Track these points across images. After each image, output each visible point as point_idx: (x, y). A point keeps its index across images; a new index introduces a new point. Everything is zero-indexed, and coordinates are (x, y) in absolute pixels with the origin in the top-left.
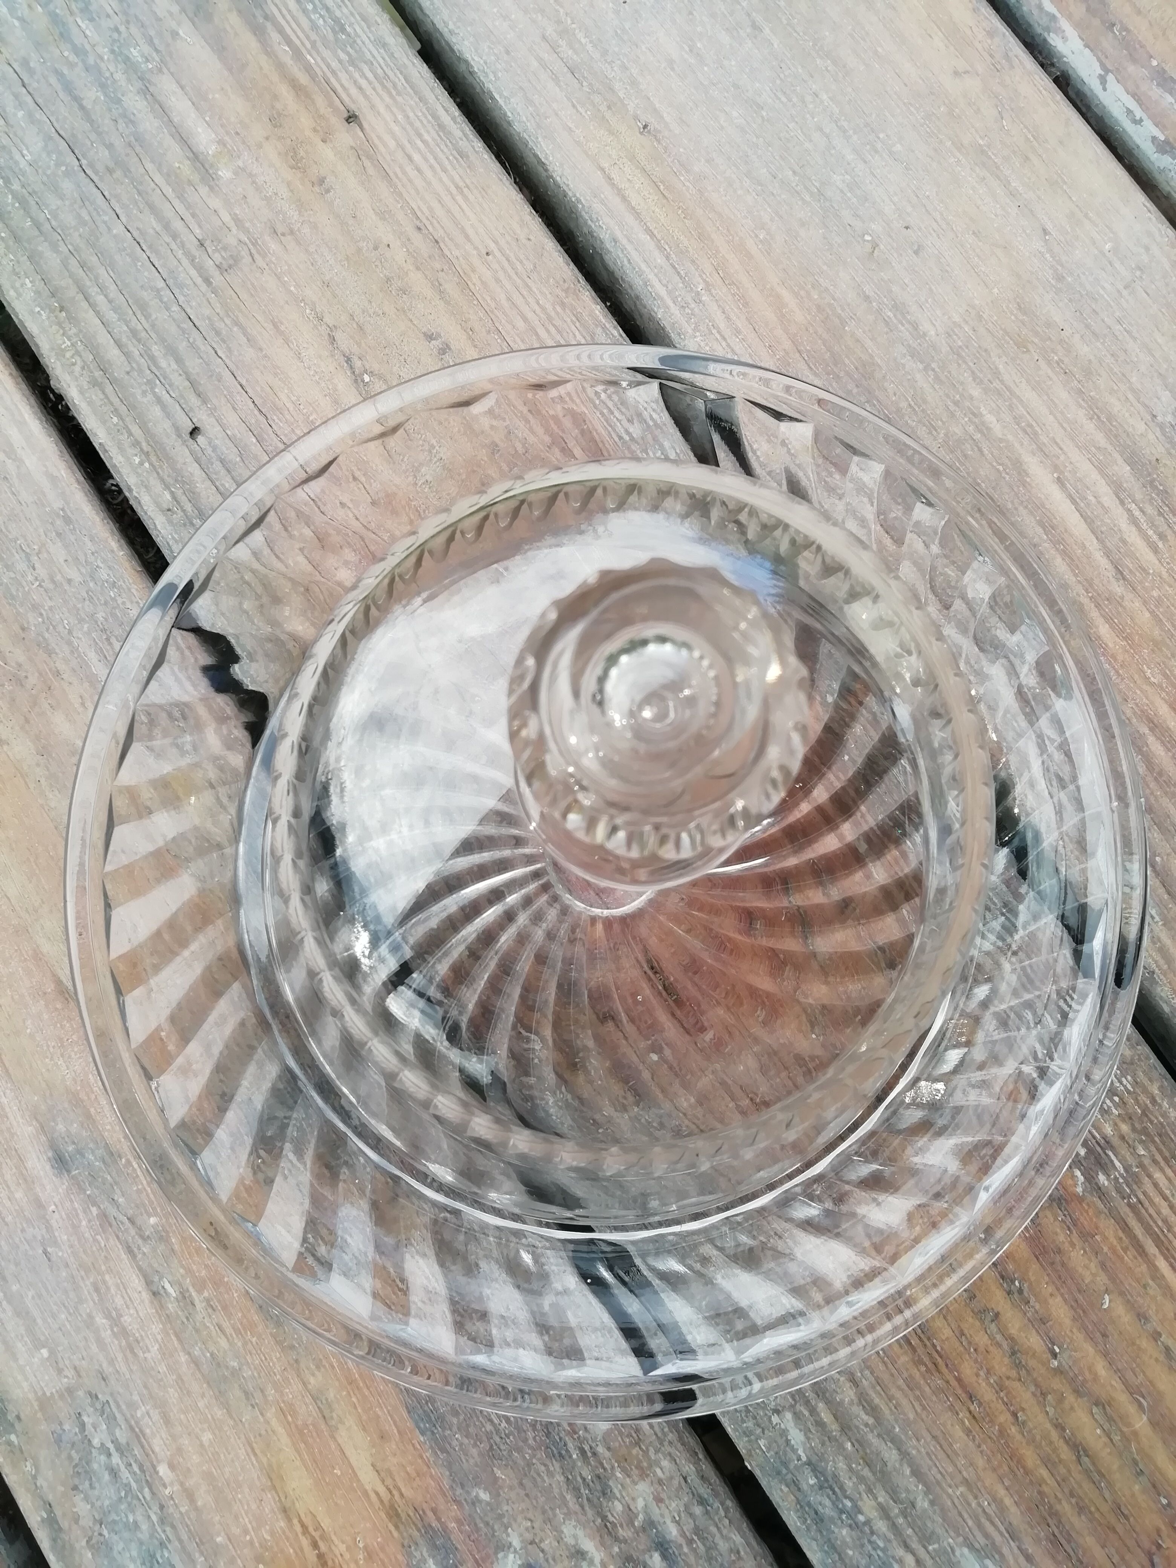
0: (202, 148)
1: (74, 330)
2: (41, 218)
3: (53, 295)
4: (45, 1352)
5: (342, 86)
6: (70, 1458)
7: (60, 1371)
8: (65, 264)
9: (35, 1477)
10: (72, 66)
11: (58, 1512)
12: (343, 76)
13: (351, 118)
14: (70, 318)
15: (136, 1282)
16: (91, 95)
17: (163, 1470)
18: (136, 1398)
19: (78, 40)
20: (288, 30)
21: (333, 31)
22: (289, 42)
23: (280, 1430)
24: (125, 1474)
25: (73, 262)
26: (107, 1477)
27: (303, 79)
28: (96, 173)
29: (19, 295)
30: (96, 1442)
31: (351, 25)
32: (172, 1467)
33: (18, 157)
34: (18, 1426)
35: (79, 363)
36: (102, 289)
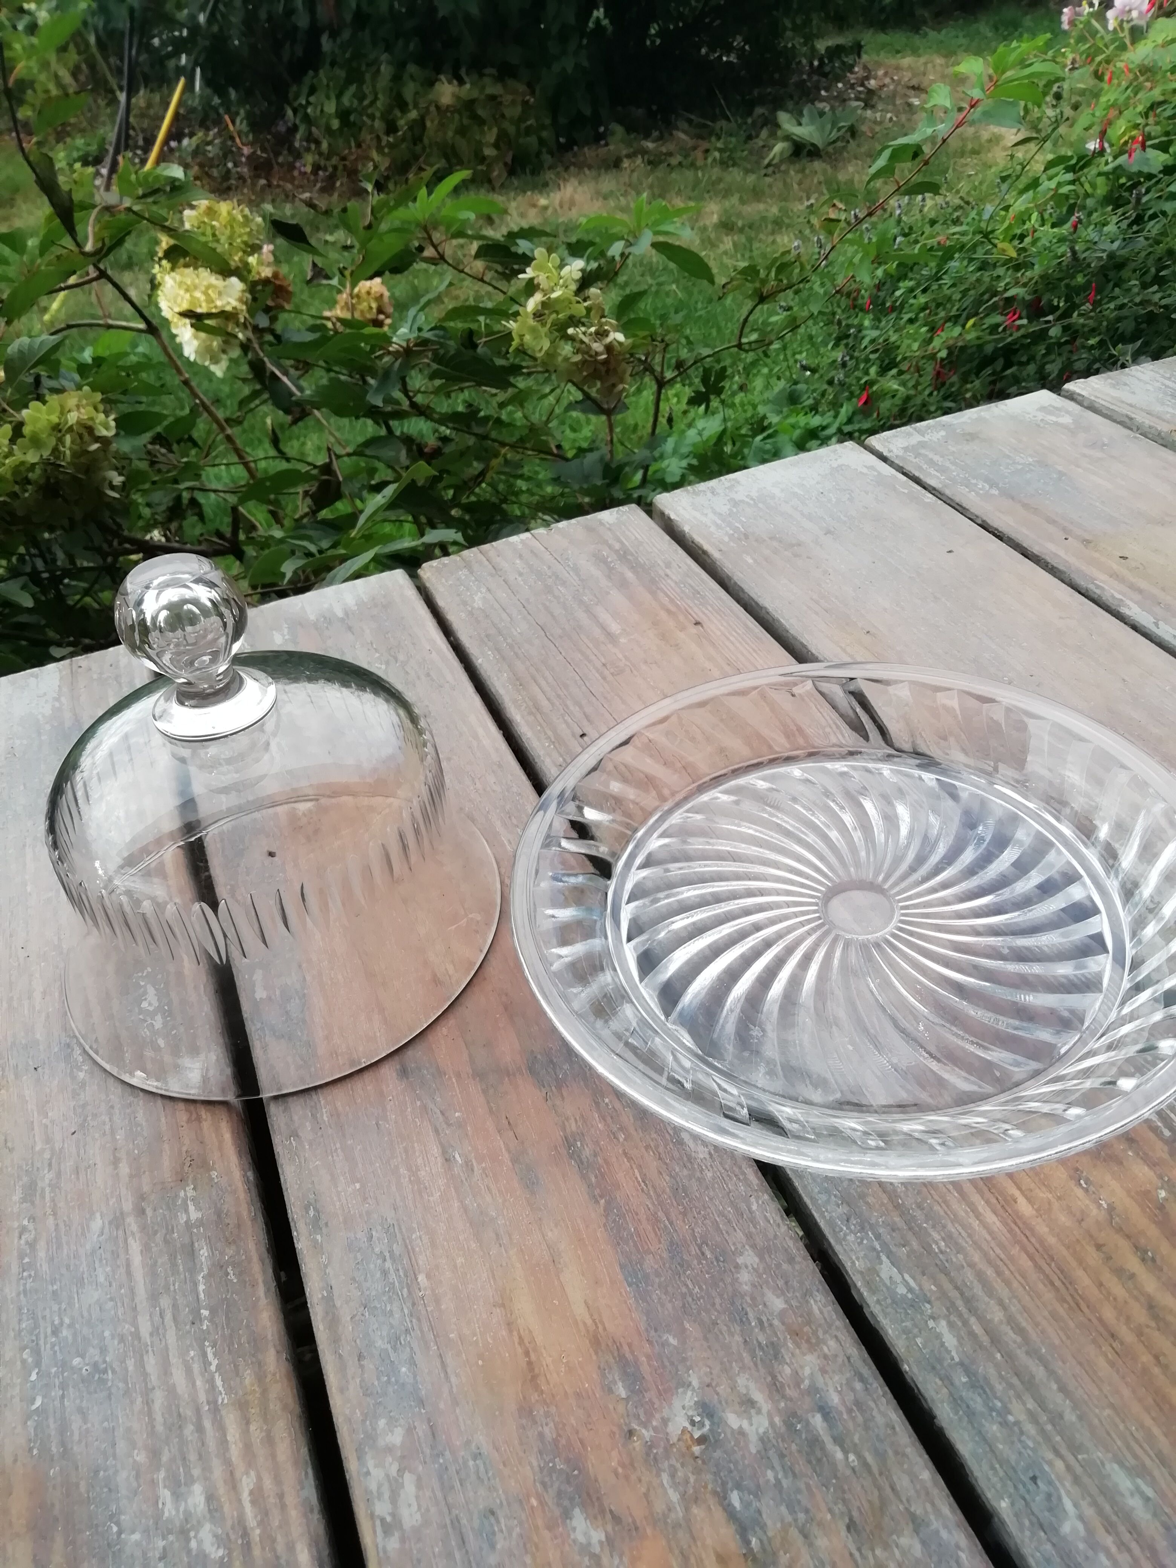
0: (612, 631)
1: (524, 694)
2: (520, 652)
3: (517, 681)
4: (358, 1186)
5: (695, 612)
6: (356, 1258)
7: (365, 1199)
8: (527, 669)
9: (326, 1266)
10: (550, 601)
11: (336, 1292)
12: (696, 609)
13: (697, 623)
14: (523, 689)
15: (435, 1150)
16: (558, 611)
17: (421, 1278)
18: (415, 1225)
19: (557, 593)
20: (669, 593)
21: (693, 593)
23: (518, 1265)
24: (393, 1276)
25: (532, 669)
26: (378, 1275)
28: (553, 637)
30: (377, 1250)
32: (428, 1277)
33: (513, 631)
34: (324, 1230)
36: (545, 679)
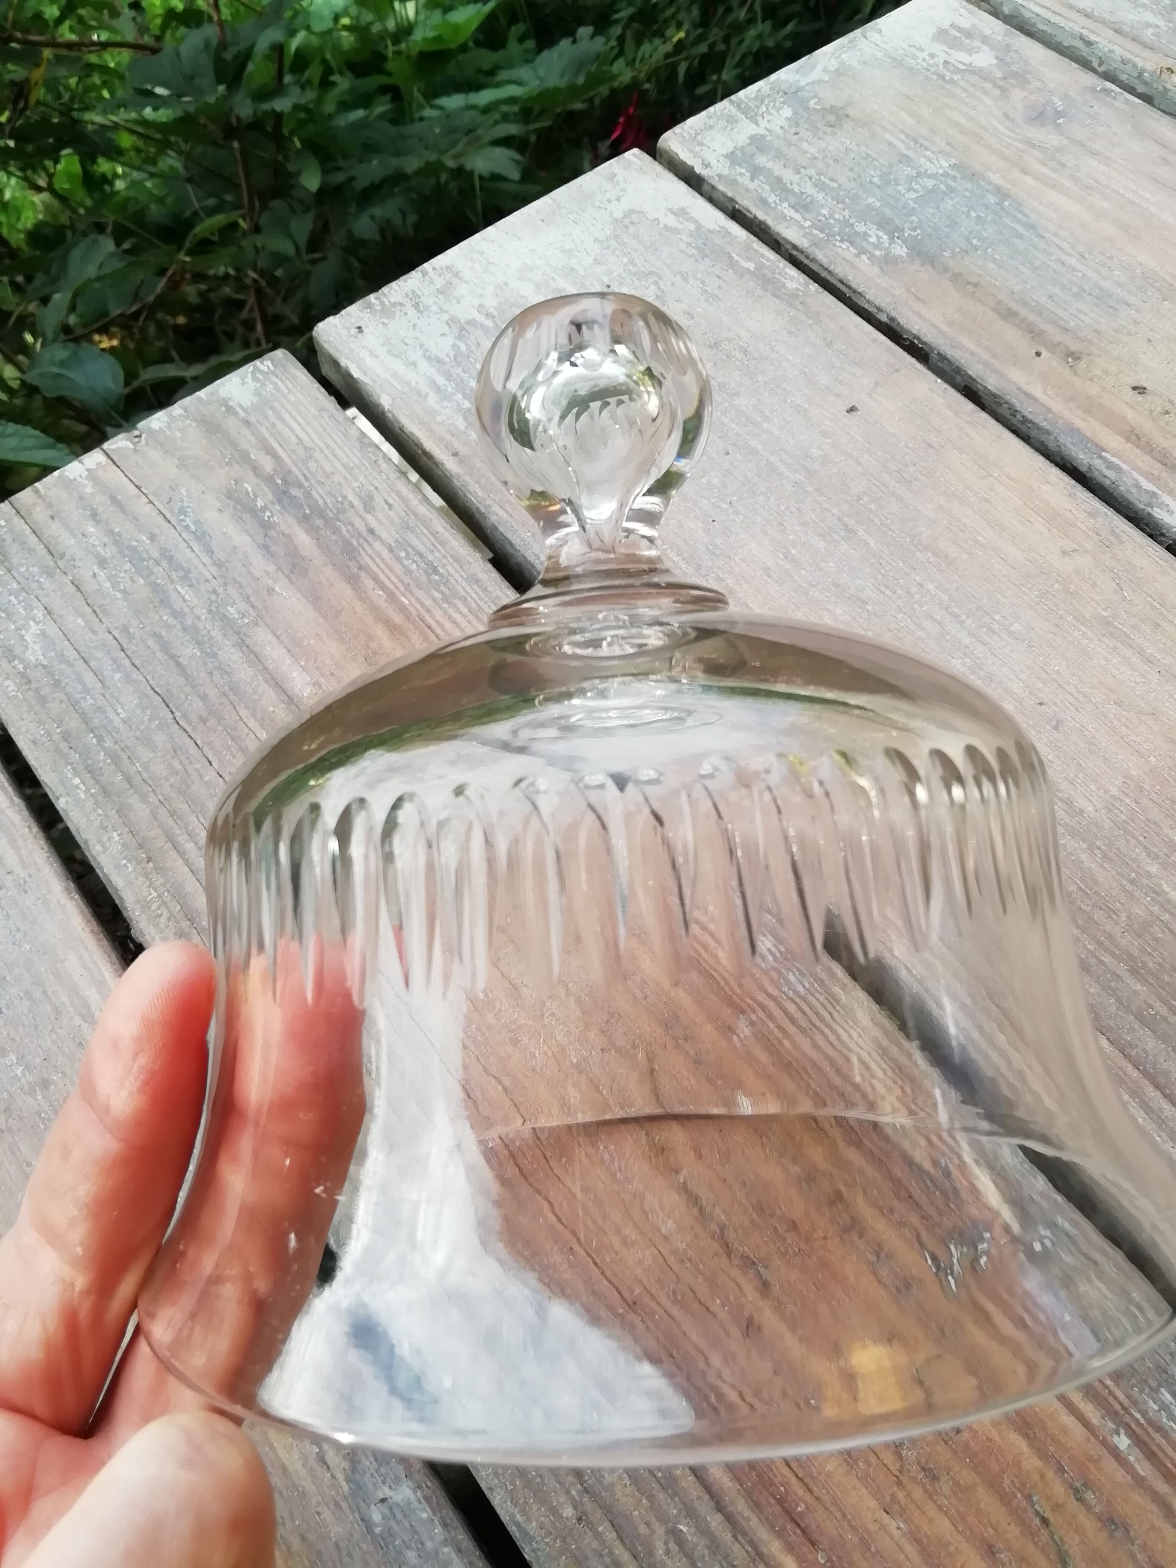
0: (297, 691)
1: (161, 881)
2: (132, 771)
3: (141, 846)
5: (437, 622)
8: (154, 815)
10: (169, 627)
12: (438, 613)
14: (157, 869)
16: (188, 652)
19: (177, 604)
20: (382, 577)
21: (426, 572)
22: (383, 587)
25: (163, 813)
27: (398, 619)
28: (189, 723)
29: (105, 849)
31: (444, 566)
33: (112, 716)
35: (166, 913)
